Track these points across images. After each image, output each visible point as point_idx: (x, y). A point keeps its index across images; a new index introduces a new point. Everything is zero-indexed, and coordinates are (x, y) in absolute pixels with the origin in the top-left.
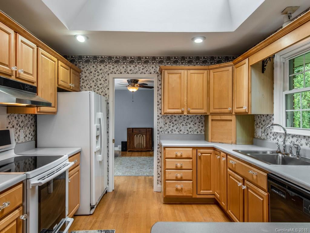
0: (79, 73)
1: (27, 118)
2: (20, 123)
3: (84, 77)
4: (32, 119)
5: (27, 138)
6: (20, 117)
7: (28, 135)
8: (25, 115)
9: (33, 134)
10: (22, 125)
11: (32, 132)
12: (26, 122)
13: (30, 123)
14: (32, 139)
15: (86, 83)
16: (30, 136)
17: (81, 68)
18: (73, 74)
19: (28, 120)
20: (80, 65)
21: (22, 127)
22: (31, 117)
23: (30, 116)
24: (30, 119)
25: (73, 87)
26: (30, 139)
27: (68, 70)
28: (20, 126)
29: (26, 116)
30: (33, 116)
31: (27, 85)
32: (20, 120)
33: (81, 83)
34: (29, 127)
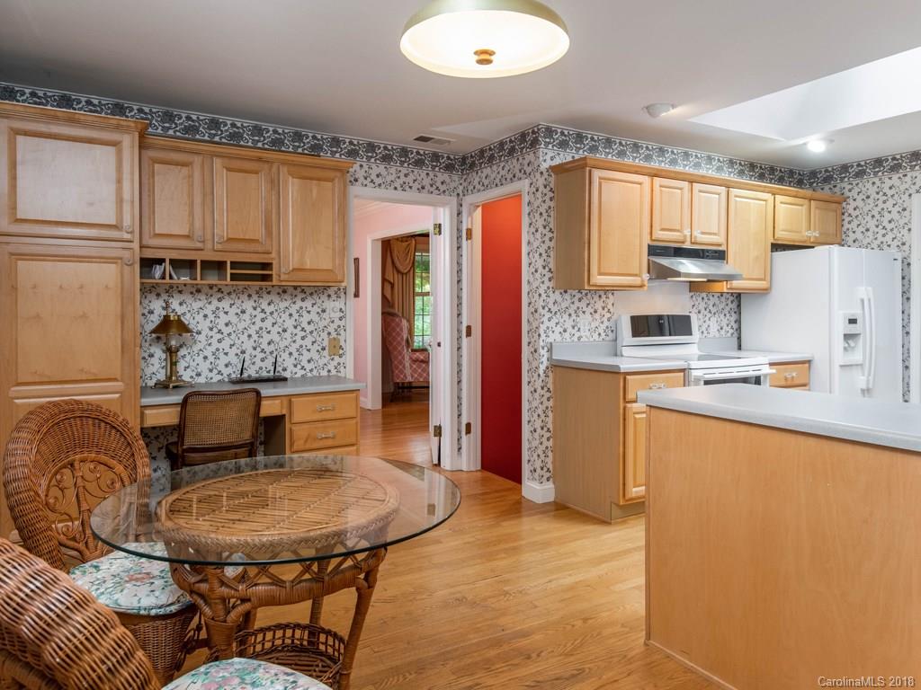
0: (840, 203)
1: (723, 299)
2: (711, 307)
3: (851, 211)
4: (732, 302)
5: (723, 332)
6: (711, 298)
7: (725, 327)
8: (719, 295)
9: (735, 326)
10: (714, 310)
11: (733, 323)
12: (721, 306)
13: (728, 308)
14: (732, 334)
15: (856, 222)
16: (728, 329)
17: (846, 191)
18: (817, 211)
19: (724, 303)
20: (843, 185)
21: (715, 314)
22: (731, 298)
23: (728, 296)
24: (729, 302)
25: (815, 237)
26: (729, 335)
27: (802, 205)
28: (710, 312)
29: (722, 295)
30: (735, 295)
31: (708, 251)
32: (711, 303)
33: (845, 223)
34: (728, 315)
